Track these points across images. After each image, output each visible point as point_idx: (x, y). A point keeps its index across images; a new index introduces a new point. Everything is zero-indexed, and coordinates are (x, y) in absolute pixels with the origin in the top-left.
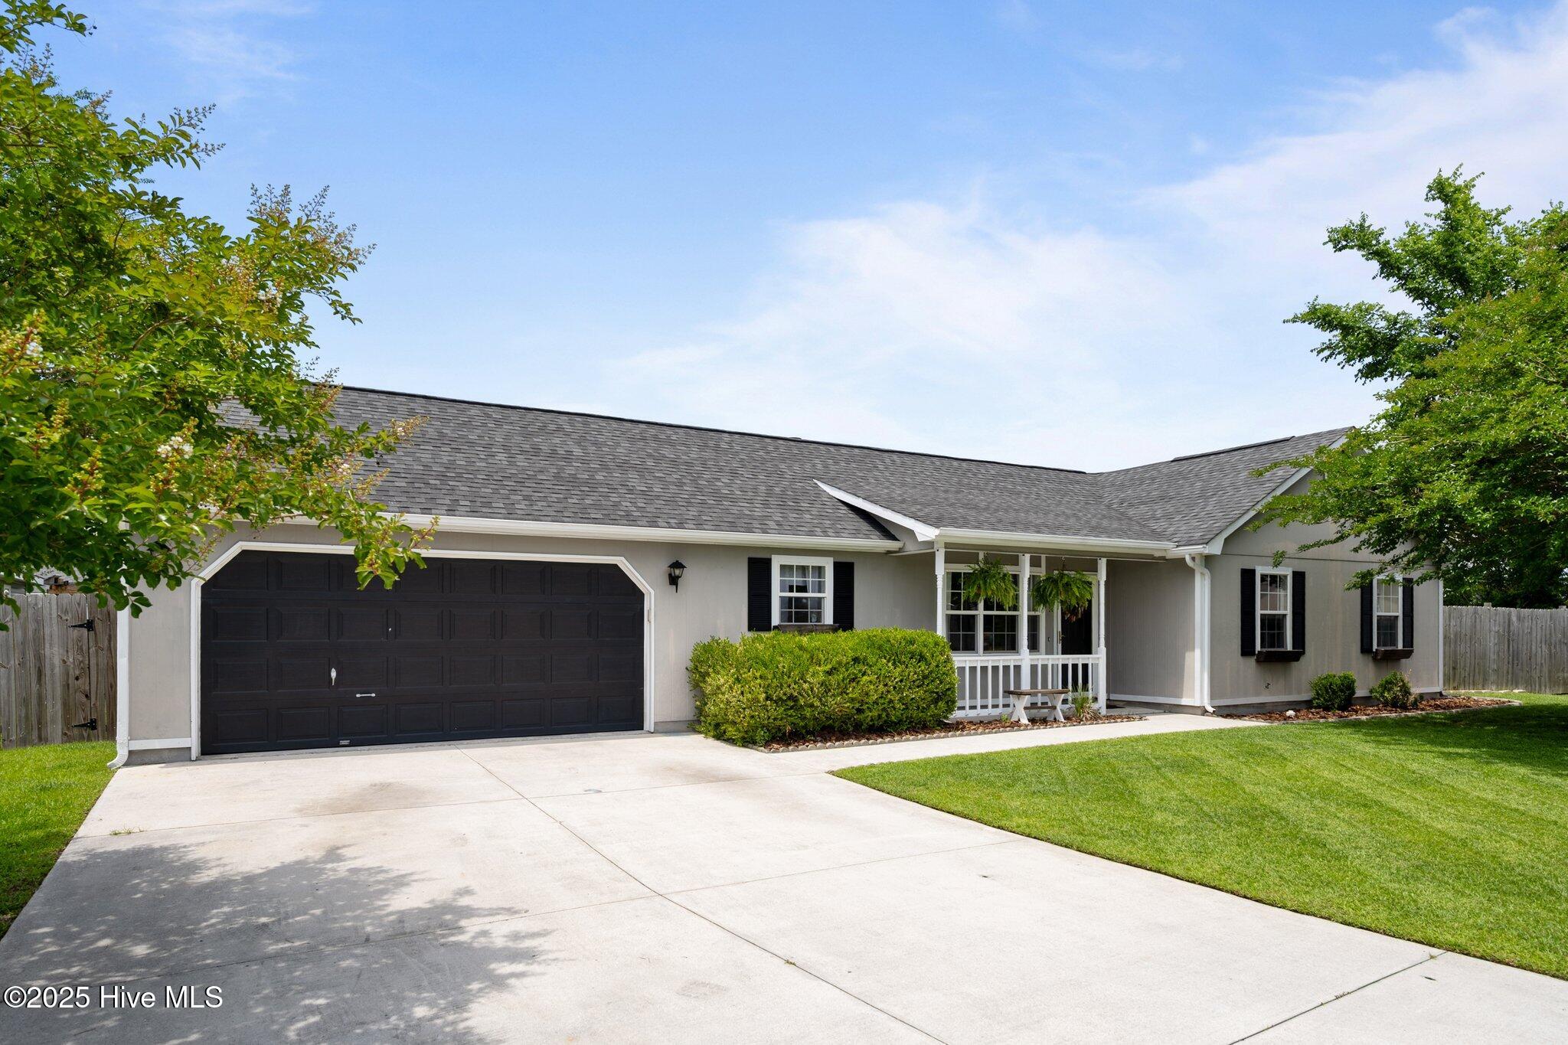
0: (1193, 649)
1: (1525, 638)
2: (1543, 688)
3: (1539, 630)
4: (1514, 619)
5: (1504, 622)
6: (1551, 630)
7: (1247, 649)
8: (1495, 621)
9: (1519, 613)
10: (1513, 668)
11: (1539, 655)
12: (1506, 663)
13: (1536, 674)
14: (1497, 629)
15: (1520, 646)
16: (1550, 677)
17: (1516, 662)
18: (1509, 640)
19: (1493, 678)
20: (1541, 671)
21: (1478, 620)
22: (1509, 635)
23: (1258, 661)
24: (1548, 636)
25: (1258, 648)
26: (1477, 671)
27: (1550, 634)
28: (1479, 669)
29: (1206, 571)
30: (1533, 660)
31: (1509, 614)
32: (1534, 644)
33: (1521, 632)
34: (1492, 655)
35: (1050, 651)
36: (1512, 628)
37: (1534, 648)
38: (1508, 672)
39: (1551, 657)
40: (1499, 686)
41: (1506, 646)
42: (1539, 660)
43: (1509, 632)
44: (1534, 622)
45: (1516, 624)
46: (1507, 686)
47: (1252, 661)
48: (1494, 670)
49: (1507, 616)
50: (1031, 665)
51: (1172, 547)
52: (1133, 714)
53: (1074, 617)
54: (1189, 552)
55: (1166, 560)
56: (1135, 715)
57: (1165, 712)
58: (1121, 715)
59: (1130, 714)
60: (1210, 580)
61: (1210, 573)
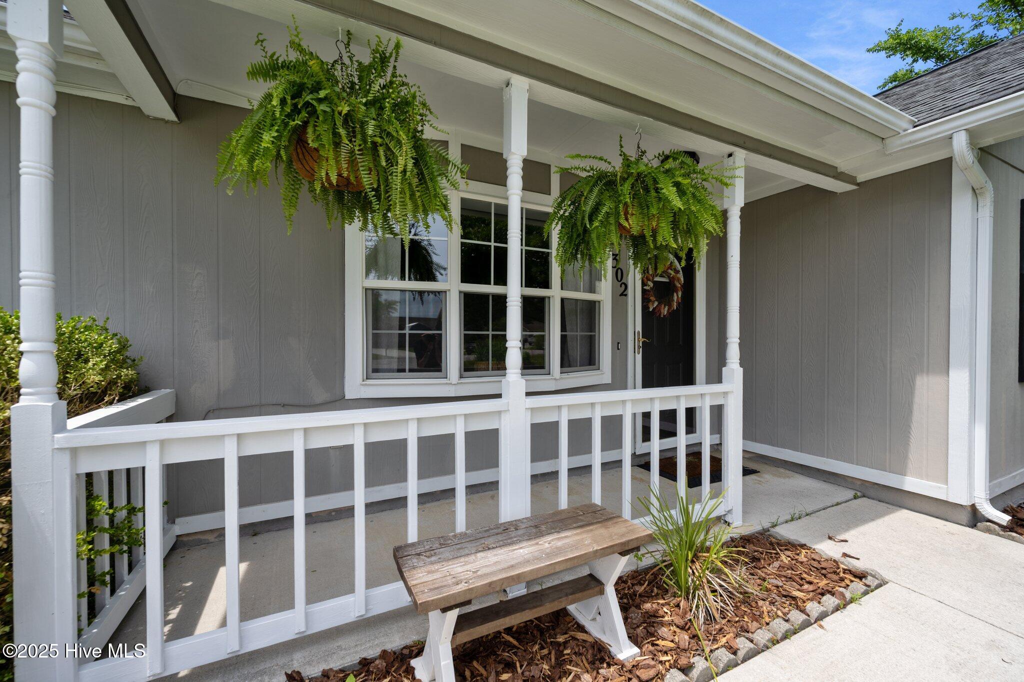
0: (943, 370)
29: (989, 186)
50: (532, 425)
51: (905, 125)
52: (800, 518)
53: (664, 308)
54: (965, 125)
55: (858, 184)
56: (803, 519)
57: (855, 497)
58: (774, 526)
59: (792, 520)
60: (992, 208)
61: (994, 194)
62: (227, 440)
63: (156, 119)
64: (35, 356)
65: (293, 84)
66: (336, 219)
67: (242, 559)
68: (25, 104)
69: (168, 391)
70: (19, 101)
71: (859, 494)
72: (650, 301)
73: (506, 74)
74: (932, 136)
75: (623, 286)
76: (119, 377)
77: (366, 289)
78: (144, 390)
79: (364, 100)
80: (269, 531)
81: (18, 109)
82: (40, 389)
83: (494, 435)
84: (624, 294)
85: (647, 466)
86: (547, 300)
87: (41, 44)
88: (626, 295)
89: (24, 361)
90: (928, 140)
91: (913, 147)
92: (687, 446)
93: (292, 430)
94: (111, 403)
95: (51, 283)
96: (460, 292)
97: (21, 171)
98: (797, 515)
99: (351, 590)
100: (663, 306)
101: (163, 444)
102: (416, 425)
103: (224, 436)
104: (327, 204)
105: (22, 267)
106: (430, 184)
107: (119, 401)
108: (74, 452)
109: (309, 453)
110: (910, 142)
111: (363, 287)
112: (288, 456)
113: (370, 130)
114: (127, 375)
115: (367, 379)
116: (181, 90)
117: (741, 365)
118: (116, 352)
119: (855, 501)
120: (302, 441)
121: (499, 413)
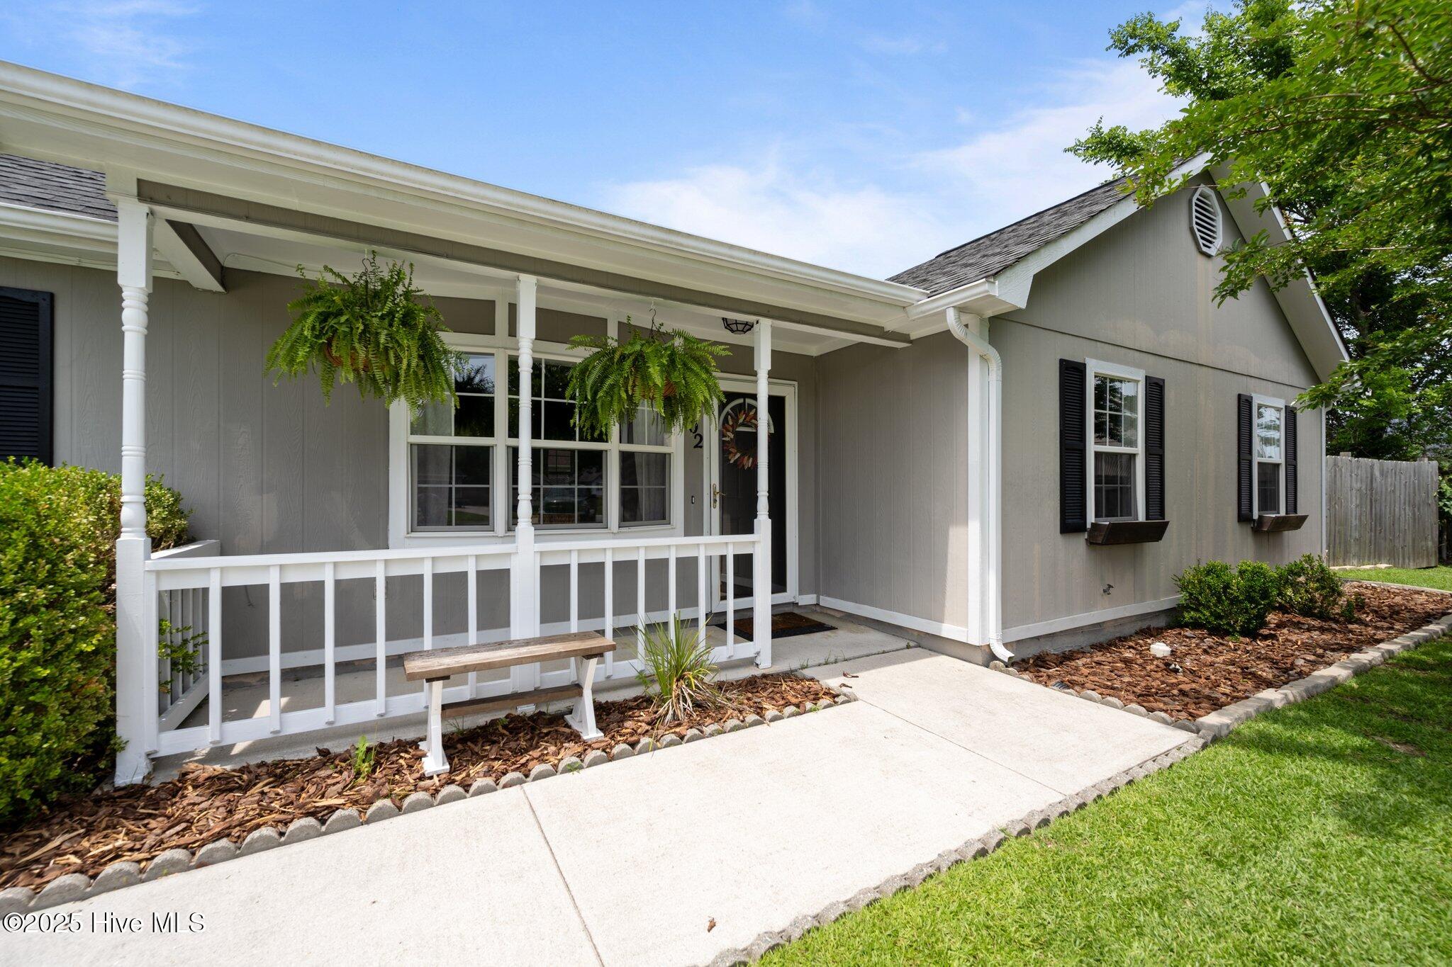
0: (965, 522)
1: (1388, 498)
2: (1407, 561)
3: (1403, 486)
4: (1377, 473)
5: (1367, 477)
6: (1414, 488)
7: (1071, 522)
8: (1357, 475)
9: (1381, 465)
10: (1375, 536)
11: (1402, 519)
12: (1368, 530)
13: (1398, 543)
14: (1359, 485)
15: (1383, 508)
16: (1414, 547)
17: (1378, 528)
18: (1371, 502)
19: (1354, 549)
20: (1404, 541)
21: (1338, 476)
22: (1371, 495)
23: (1091, 543)
24: (1412, 495)
25: (1091, 518)
26: (1337, 541)
27: (1414, 492)
28: (1340, 537)
29: (993, 354)
30: (1396, 526)
31: (1372, 467)
32: (1397, 505)
33: (1384, 490)
34: (1353, 520)
35: (694, 527)
36: (1374, 485)
37: (1397, 510)
38: (1370, 542)
39: (1414, 519)
40: (1361, 560)
41: (1369, 507)
42: (1402, 525)
43: (1372, 489)
44: (1398, 478)
45: (1379, 480)
46: (1369, 560)
47: (1080, 541)
48: (1356, 540)
49: (1369, 470)
50: (542, 567)
51: (918, 297)
52: (836, 662)
53: (748, 459)
54: (953, 302)
55: (911, 342)
56: (839, 664)
57: (908, 647)
58: (803, 668)
59: (826, 663)
60: (1000, 373)
61: (1001, 359)
62: (272, 569)
63: (205, 291)
64: (133, 505)
65: (320, 314)
66: (369, 392)
67: (283, 695)
68: (128, 330)
69: (213, 541)
70: (124, 328)
71: (912, 644)
72: (731, 453)
73: (515, 274)
74: (937, 308)
75: (698, 438)
76: (173, 526)
77: (411, 445)
78: (192, 540)
79: (380, 314)
80: (310, 677)
81: (123, 333)
82: (134, 529)
83: (504, 574)
84: (699, 446)
85: (723, 626)
86: (604, 453)
87: (141, 289)
88: (701, 447)
89: (124, 509)
90: (935, 311)
91: (926, 316)
92: (773, 606)
93: (324, 563)
94: (168, 548)
95: (144, 454)
96: (508, 447)
97: (124, 376)
98: (832, 659)
99: (374, 696)
100: (746, 458)
101: (223, 570)
102: (431, 563)
103: (269, 566)
104: (360, 381)
105: (124, 443)
106: (432, 375)
107: (174, 547)
108: (158, 573)
109: (338, 583)
110: (922, 312)
111: (408, 443)
112: (320, 585)
113: (382, 339)
114: (180, 525)
115: (412, 531)
116: (228, 263)
117: (770, 516)
118: (173, 504)
119: (907, 651)
120: (332, 572)
121: (509, 555)
